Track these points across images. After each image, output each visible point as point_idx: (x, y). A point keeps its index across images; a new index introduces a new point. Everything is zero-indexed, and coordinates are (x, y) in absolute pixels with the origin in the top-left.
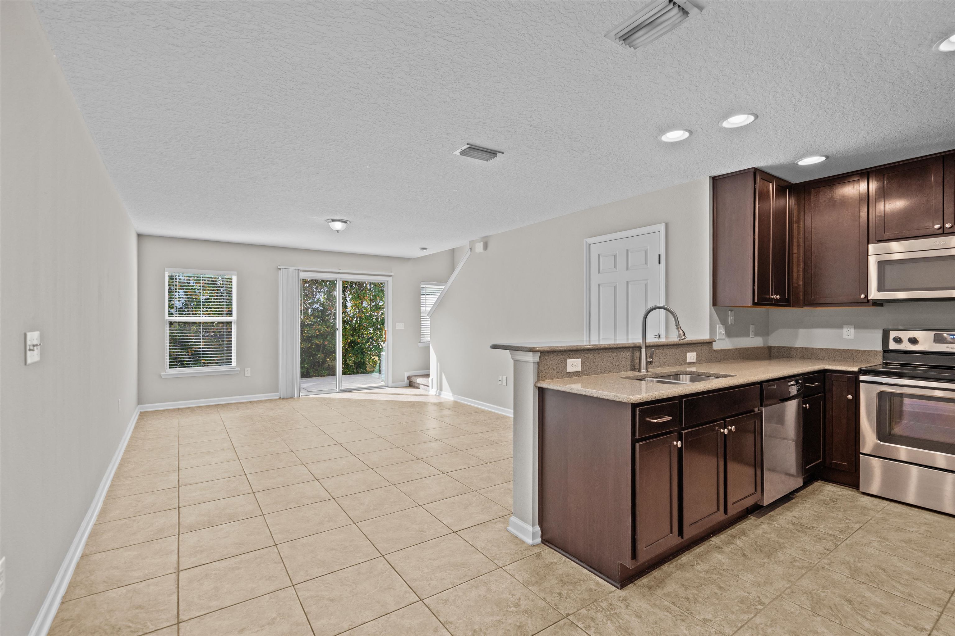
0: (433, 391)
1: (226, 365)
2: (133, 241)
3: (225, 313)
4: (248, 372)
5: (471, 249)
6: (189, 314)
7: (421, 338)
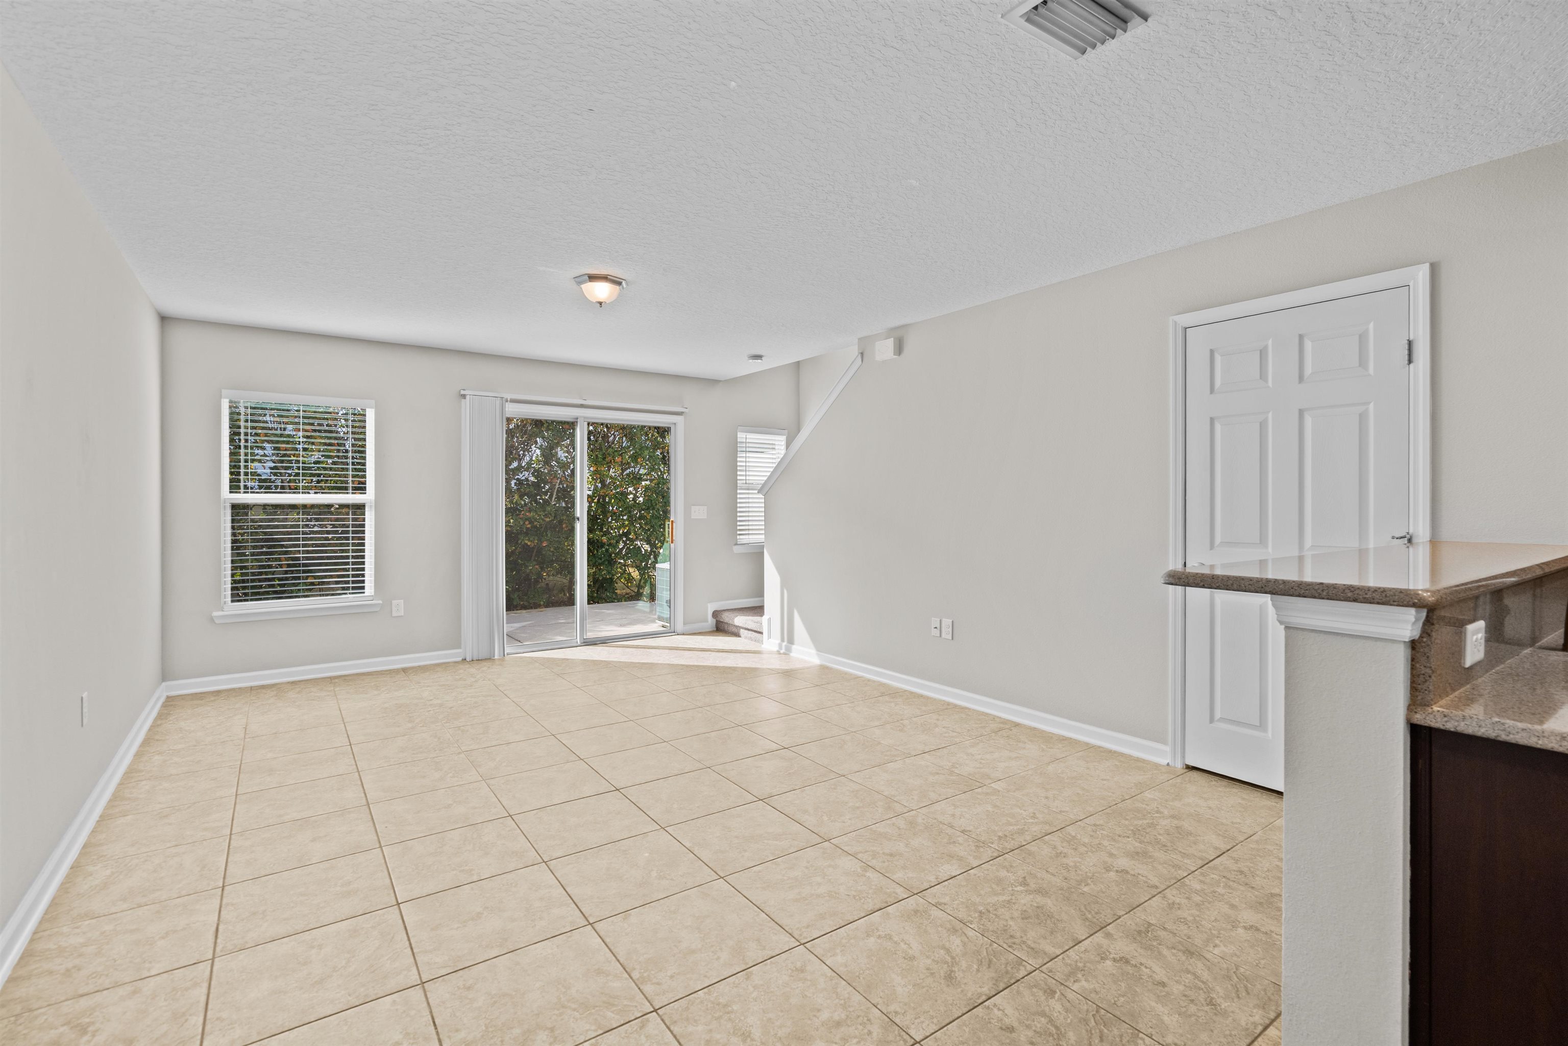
0: (771, 643)
1: (353, 593)
2: (149, 330)
3: (351, 485)
4: (399, 607)
5: (862, 354)
6: (283, 487)
7: (738, 537)
